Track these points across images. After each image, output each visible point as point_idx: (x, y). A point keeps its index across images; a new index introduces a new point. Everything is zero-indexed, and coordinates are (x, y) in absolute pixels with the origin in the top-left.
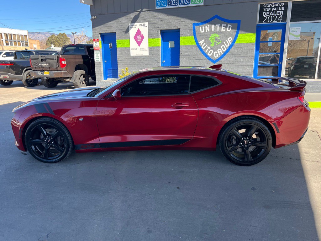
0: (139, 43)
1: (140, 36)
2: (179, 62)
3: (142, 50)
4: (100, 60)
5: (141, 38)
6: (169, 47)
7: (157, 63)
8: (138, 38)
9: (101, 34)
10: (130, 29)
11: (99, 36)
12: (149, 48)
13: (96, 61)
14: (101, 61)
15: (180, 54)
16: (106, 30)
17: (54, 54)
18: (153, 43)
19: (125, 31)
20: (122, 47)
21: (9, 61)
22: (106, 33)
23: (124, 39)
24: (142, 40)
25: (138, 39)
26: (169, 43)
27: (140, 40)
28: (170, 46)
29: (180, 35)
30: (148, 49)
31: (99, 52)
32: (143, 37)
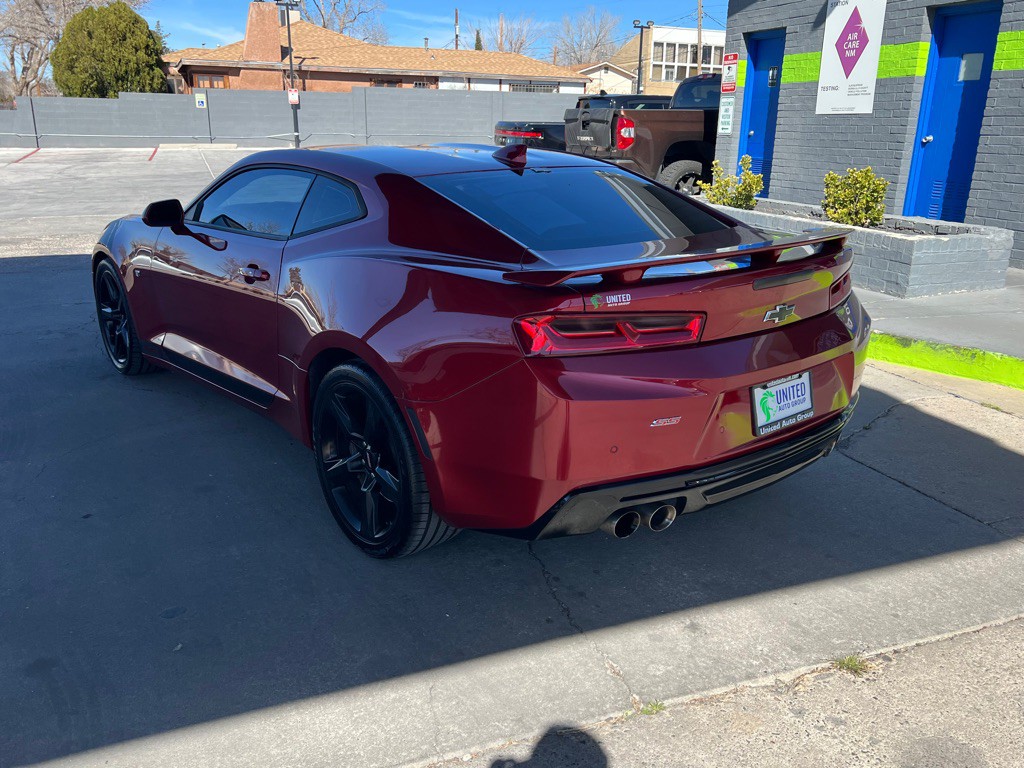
0: (848, 65)
1: (855, 35)
2: (977, 144)
3: (853, 91)
4: (730, 127)
5: (856, 44)
6: (961, 78)
7: (894, 145)
8: (850, 46)
9: (748, 36)
10: (831, 12)
11: (743, 42)
12: (880, 83)
13: (720, 130)
14: (733, 130)
15: (988, 110)
16: (761, 20)
17: (642, 106)
18: (895, 64)
19: (812, 19)
20: (798, 81)
21: (532, 126)
22: (760, 32)
23: (807, 50)
24: (859, 52)
25: (850, 49)
26: (963, 63)
27: (853, 53)
28: (966, 73)
29: (999, 23)
30: (872, 89)
31: (732, 100)
32: (864, 40)
